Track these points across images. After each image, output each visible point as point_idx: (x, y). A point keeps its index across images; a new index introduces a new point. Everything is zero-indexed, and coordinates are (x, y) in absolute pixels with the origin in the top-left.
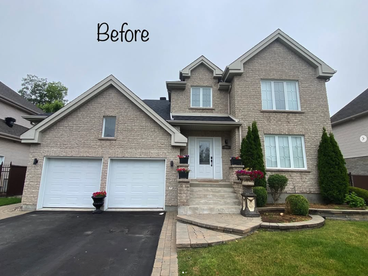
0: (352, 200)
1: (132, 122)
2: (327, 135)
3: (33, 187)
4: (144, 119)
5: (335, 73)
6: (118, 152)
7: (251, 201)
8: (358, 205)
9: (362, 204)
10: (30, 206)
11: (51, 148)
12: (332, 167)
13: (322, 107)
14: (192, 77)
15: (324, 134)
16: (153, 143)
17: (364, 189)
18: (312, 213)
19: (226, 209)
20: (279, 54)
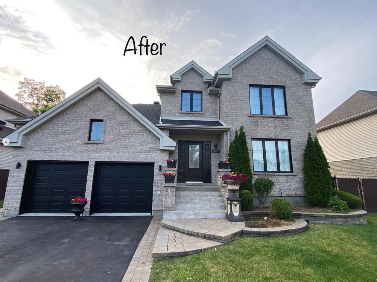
0: (335, 204)
1: (120, 125)
2: (312, 140)
3: (15, 192)
4: (132, 123)
5: (321, 79)
6: (104, 155)
7: (236, 205)
8: (341, 208)
9: (345, 207)
10: (11, 211)
11: (35, 152)
12: (317, 171)
13: (307, 112)
14: (182, 81)
15: (310, 139)
16: (141, 147)
17: (347, 192)
18: (296, 216)
19: (211, 213)
20: (267, 60)
